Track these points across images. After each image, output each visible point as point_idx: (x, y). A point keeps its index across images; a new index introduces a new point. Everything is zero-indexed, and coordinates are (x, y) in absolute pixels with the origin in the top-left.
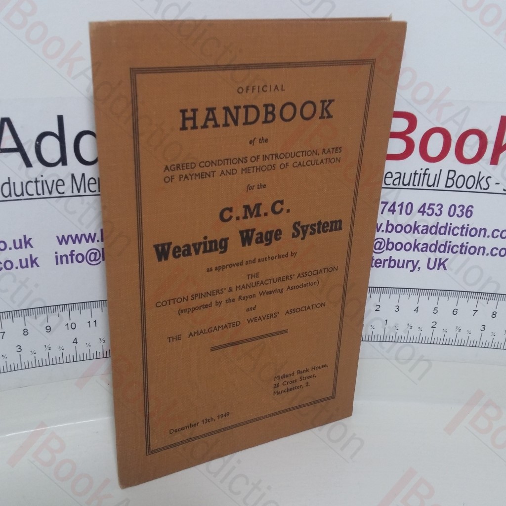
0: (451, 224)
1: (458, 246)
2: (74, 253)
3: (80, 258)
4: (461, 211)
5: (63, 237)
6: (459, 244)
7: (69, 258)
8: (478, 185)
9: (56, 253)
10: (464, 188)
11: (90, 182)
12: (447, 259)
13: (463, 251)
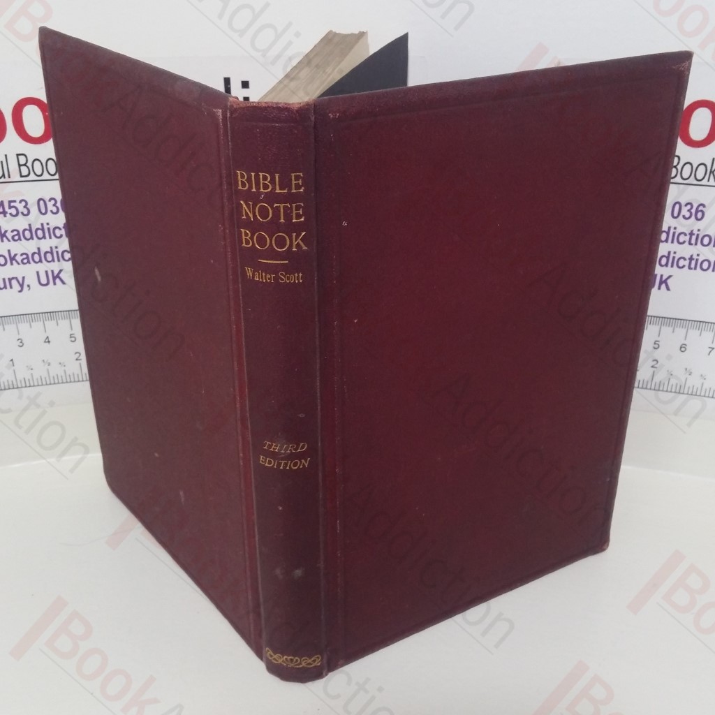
0: (675, 228)
1: (685, 259)
4: (689, 211)
6: (687, 257)
8: (712, 175)
10: (692, 180)
12: (670, 277)
13: (693, 266)
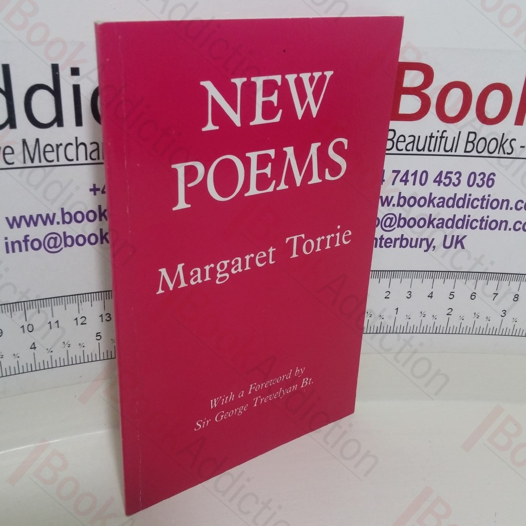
0: (470, 195)
1: (477, 221)
2: (28, 238)
3: (36, 245)
4: (481, 179)
5: (14, 219)
6: (479, 219)
7: (23, 244)
8: (501, 148)
9: (6, 238)
10: (485, 153)
11: (46, 150)
12: (465, 237)
13: (483, 226)
